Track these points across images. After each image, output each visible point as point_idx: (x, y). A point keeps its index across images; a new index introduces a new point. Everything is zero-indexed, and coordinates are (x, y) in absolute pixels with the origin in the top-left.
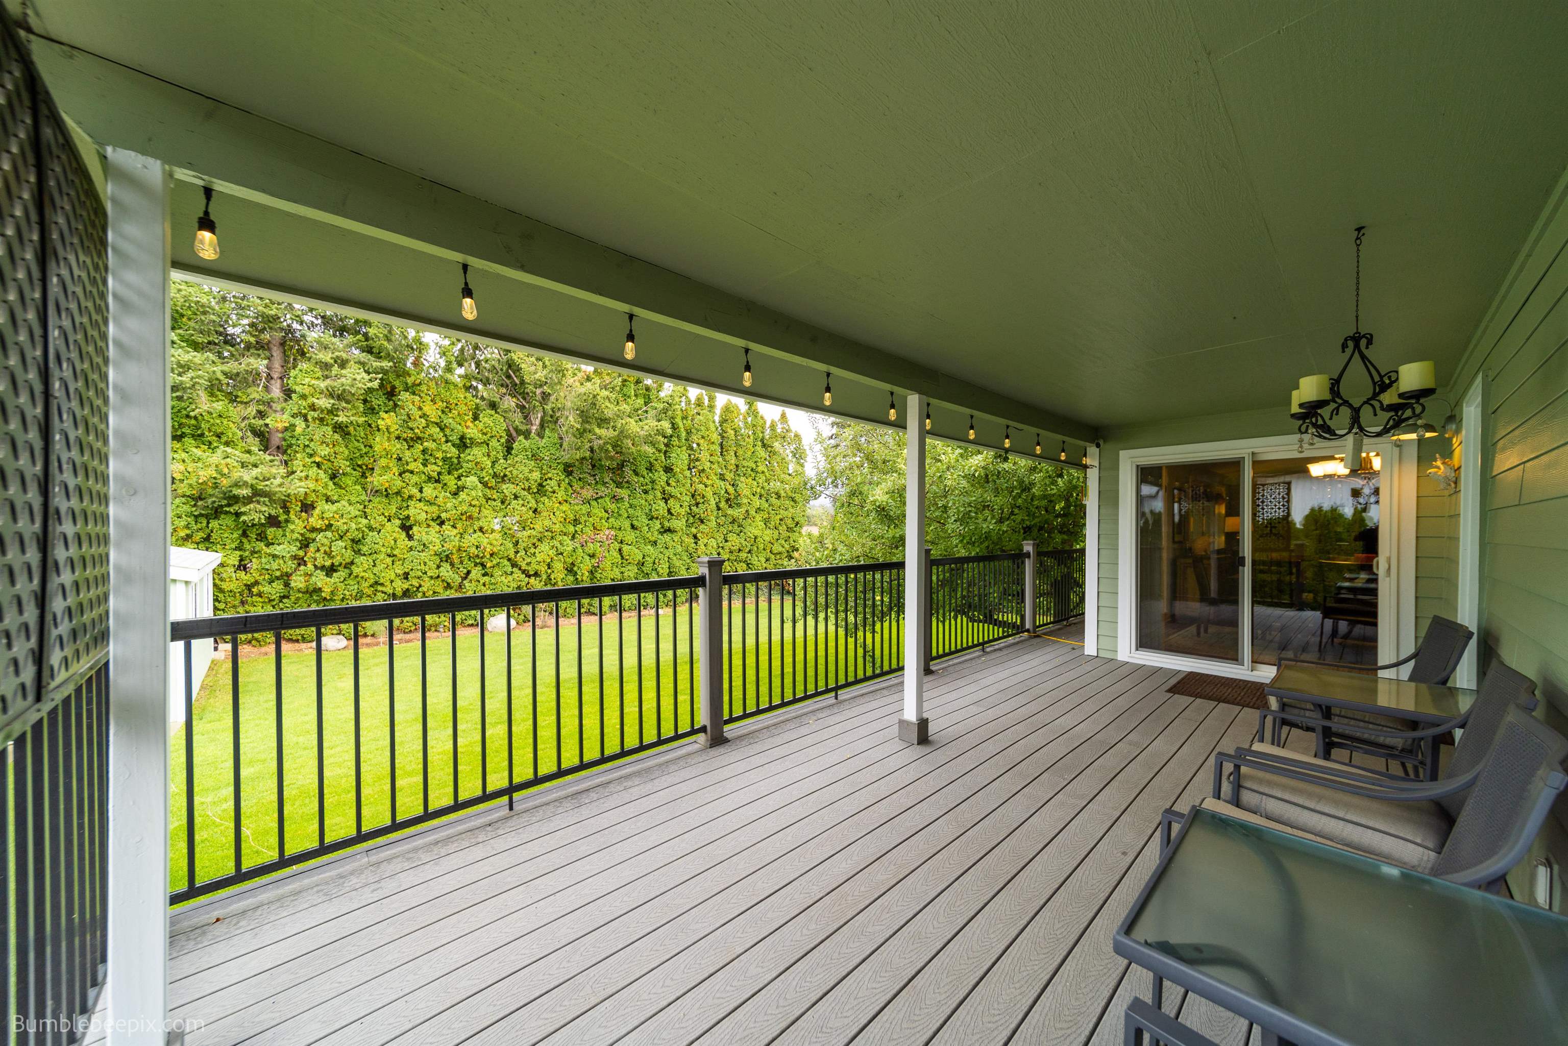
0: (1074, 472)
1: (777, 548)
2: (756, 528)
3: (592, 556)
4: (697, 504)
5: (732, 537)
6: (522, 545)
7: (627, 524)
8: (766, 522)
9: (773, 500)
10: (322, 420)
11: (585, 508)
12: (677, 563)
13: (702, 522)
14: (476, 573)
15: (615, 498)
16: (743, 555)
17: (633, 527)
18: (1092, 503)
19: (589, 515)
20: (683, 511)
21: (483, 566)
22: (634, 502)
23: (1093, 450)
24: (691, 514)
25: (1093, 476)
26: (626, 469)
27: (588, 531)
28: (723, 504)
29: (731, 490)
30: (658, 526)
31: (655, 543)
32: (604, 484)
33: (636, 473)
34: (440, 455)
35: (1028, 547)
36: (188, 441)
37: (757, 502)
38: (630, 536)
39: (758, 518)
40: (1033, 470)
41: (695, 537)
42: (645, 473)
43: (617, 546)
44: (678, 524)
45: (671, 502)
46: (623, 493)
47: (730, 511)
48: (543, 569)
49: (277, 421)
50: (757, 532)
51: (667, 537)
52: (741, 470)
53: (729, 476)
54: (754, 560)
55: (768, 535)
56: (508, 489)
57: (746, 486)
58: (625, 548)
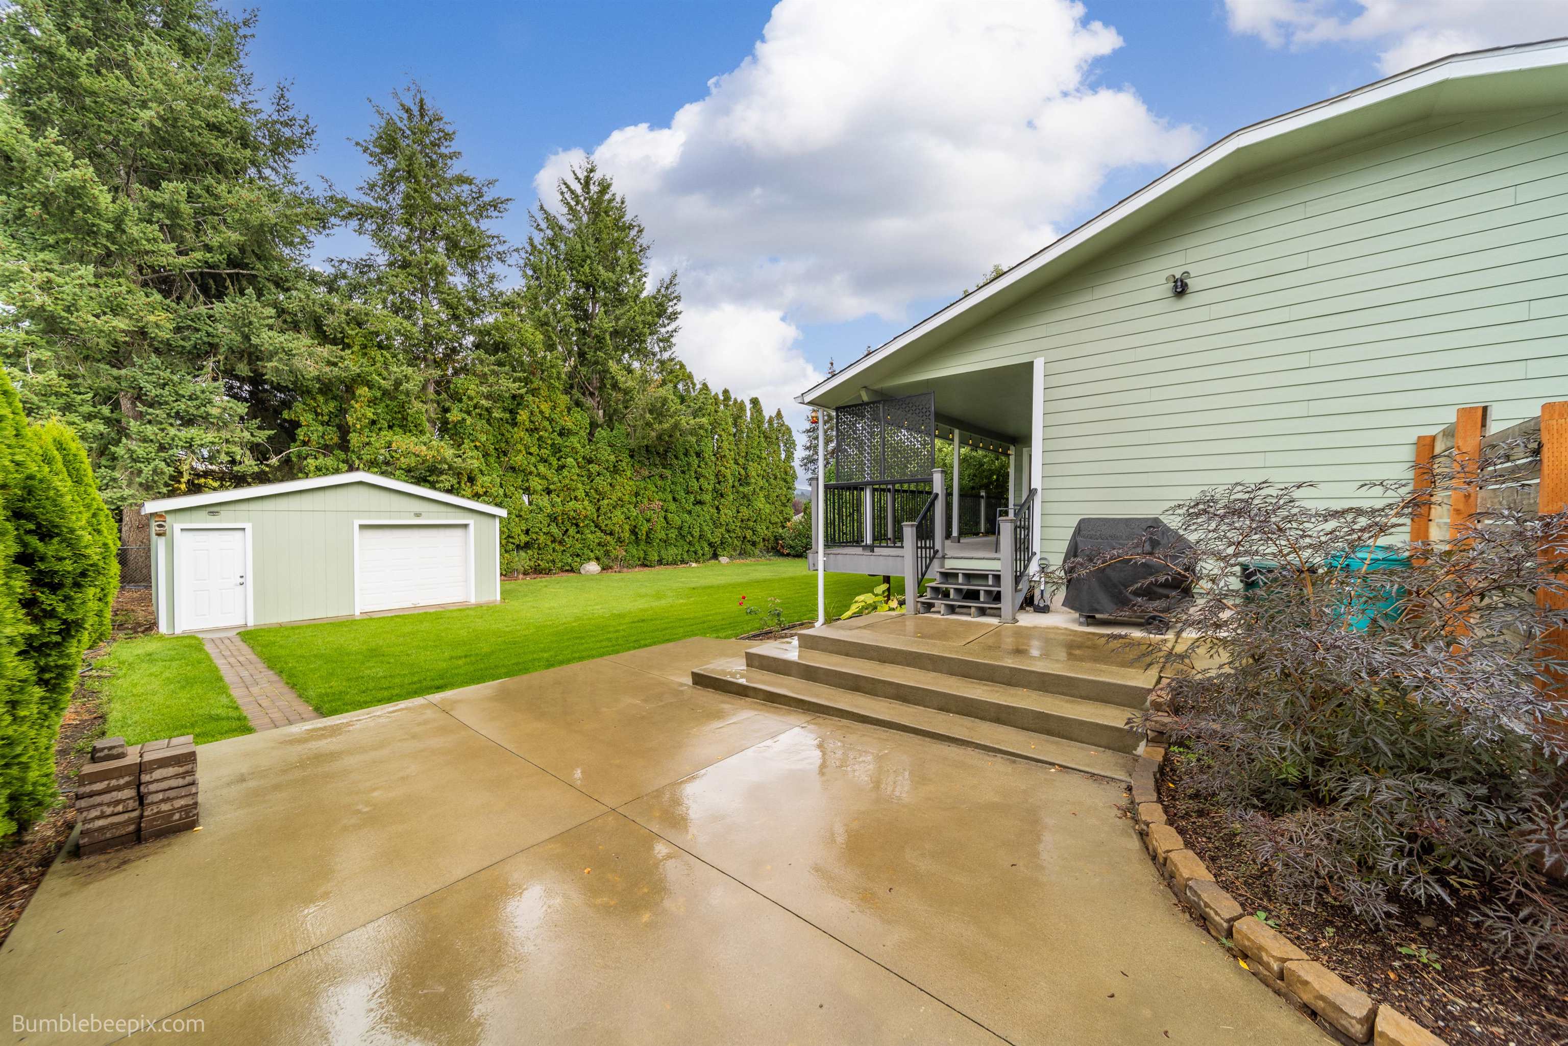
0: (1003, 458)
1: (774, 519)
2: (760, 503)
3: (648, 521)
4: (719, 483)
5: (744, 510)
6: (603, 510)
7: (670, 497)
8: (767, 497)
9: (772, 481)
10: (480, 415)
11: (642, 484)
12: (706, 528)
13: (722, 496)
14: (572, 531)
15: (662, 477)
16: (751, 524)
17: (674, 499)
18: (1011, 471)
19: (645, 489)
20: (710, 488)
21: (577, 525)
22: (675, 480)
23: (1012, 447)
24: (715, 490)
25: (1012, 458)
26: (669, 454)
27: (645, 501)
28: (736, 484)
29: (743, 472)
30: (692, 499)
31: (690, 512)
32: (655, 465)
33: (677, 458)
34: (550, 442)
35: (983, 493)
36: (397, 429)
37: (761, 483)
38: (673, 506)
39: (761, 495)
40: (986, 456)
41: (717, 508)
42: (682, 457)
43: (663, 514)
44: (707, 497)
45: (702, 480)
46: (668, 473)
47: (741, 489)
48: (617, 529)
49: (454, 416)
50: (761, 506)
51: (698, 508)
52: (750, 456)
53: (741, 461)
54: (758, 528)
55: (768, 509)
56: (594, 468)
57: (754, 469)
58: (669, 515)
